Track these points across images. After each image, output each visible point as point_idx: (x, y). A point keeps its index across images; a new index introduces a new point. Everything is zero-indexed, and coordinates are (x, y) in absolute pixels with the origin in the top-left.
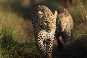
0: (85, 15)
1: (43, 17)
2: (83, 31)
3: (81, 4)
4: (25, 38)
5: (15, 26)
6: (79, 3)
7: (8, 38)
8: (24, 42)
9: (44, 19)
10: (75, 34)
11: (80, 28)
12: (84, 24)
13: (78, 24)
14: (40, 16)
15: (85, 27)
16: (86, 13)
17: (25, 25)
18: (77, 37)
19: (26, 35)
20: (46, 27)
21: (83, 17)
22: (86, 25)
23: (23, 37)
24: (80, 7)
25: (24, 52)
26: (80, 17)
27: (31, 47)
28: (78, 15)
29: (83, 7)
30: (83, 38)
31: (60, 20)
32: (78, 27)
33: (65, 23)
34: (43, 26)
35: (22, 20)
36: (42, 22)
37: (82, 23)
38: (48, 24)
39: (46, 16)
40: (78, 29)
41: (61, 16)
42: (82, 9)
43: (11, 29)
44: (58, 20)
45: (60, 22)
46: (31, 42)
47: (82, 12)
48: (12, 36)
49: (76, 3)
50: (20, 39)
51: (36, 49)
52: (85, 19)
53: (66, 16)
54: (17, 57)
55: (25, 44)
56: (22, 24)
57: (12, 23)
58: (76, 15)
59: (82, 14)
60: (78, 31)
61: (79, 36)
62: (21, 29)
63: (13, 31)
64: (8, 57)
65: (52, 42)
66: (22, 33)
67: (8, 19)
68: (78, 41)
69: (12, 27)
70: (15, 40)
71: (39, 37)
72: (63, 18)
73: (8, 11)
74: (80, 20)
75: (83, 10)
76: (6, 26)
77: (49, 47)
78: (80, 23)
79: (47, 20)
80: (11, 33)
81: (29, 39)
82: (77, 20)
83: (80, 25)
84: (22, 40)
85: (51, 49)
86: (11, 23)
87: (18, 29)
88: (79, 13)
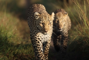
0: (83, 15)
1: (39, 18)
2: (80, 32)
3: (78, 4)
4: (21, 39)
5: (10, 27)
6: (77, 3)
7: (4, 39)
8: (20, 43)
9: (40, 20)
10: (72, 35)
11: (77, 29)
12: (81, 25)
13: (75, 25)
14: (37, 17)
15: (83, 28)
16: (83, 14)
17: (21, 26)
18: (74, 38)
19: (22, 36)
20: (42, 29)
21: (80, 18)
22: (83, 26)
23: (19, 38)
24: (77, 7)
25: (20, 53)
26: (77, 17)
27: (27, 49)
28: (75, 16)
29: (81, 7)
30: (80, 39)
31: (58, 19)
32: (75, 28)
33: (63, 21)
34: (39, 28)
35: (17, 20)
36: (38, 23)
37: (79, 24)
38: (44, 26)
39: (42, 18)
40: (75, 30)
41: (59, 15)
42: (79, 10)
43: (7, 30)
44: (56, 19)
45: (58, 21)
46: (27, 43)
47: (80, 12)
48: (7, 37)
49: (74, 3)
50: (16, 40)
51: (32, 51)
52: (83, 19)
53: (64, 15)
54: (12, 59)
55: (21, 45)
56: (17, 25)
57: (8, 24)
58: (73, 15)
59: (79, 14)
60: (75, 32)
61: (76, 37)
62: (17, 30)
63: (8, 32)
64: (3, 59)
65: (48, 44)
66: (18, 34)
67: (4, 20)
68: (75, 43)
69: (7, 27)
70: (10, 41)
71: (37, 39)
72: (61, 17)
73: (4, 11)
74: (77, 21)
75: (81, 11)
76: (2, 26)
77: (45, 49)
78: (78, 24)
79: (43, 22)
80: (7, 34)
81: (24, 41)
82: (74, 21)
83: (77, 26)
84: (18, 41)
85: (48, 51)
86: (6, 24)
87: (13, 30)
88: (77, 13)
